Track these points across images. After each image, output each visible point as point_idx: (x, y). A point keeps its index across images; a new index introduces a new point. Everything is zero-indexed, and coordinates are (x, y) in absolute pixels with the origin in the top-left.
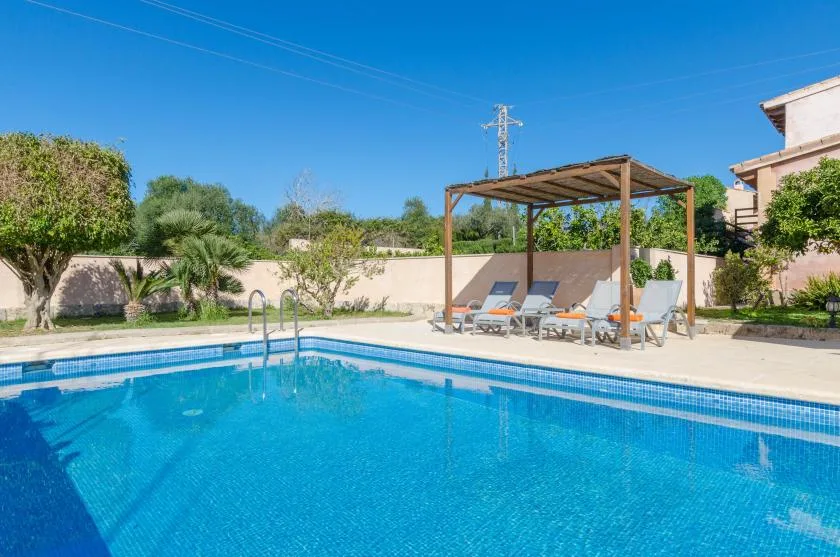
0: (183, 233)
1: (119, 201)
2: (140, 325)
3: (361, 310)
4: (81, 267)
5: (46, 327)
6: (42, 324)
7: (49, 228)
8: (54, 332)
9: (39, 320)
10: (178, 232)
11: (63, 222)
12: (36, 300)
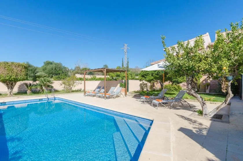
0: (41, 77)
1: (24, 73)
2: (30, 95)
3: (80, 91)
4: (22, 83)
5: (12, 95)
6: (11, 95)
7: (10, 78)
8: (13, 96)
9: (10, 94)
10: (39, 77)
11: (13, 77)
12: (10, 90)
